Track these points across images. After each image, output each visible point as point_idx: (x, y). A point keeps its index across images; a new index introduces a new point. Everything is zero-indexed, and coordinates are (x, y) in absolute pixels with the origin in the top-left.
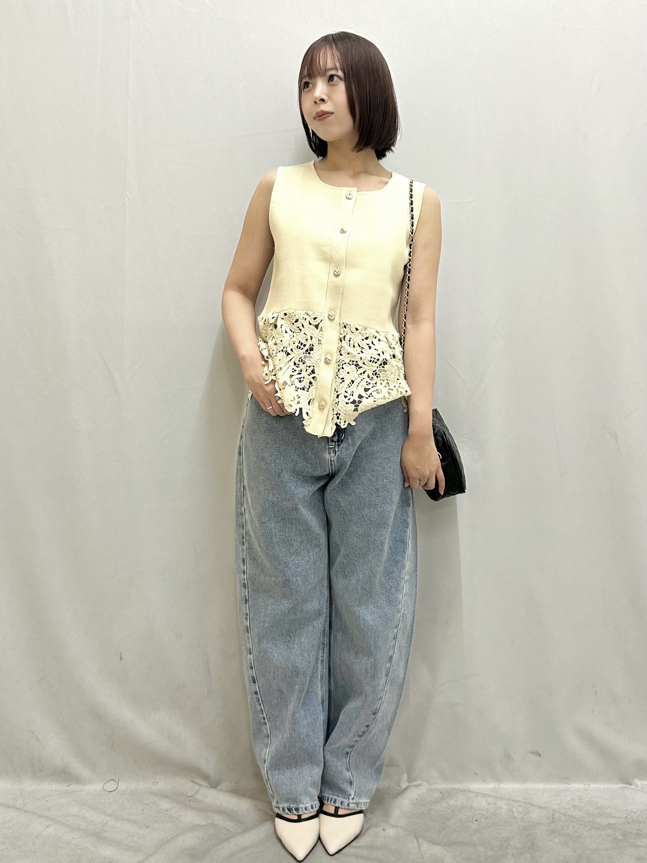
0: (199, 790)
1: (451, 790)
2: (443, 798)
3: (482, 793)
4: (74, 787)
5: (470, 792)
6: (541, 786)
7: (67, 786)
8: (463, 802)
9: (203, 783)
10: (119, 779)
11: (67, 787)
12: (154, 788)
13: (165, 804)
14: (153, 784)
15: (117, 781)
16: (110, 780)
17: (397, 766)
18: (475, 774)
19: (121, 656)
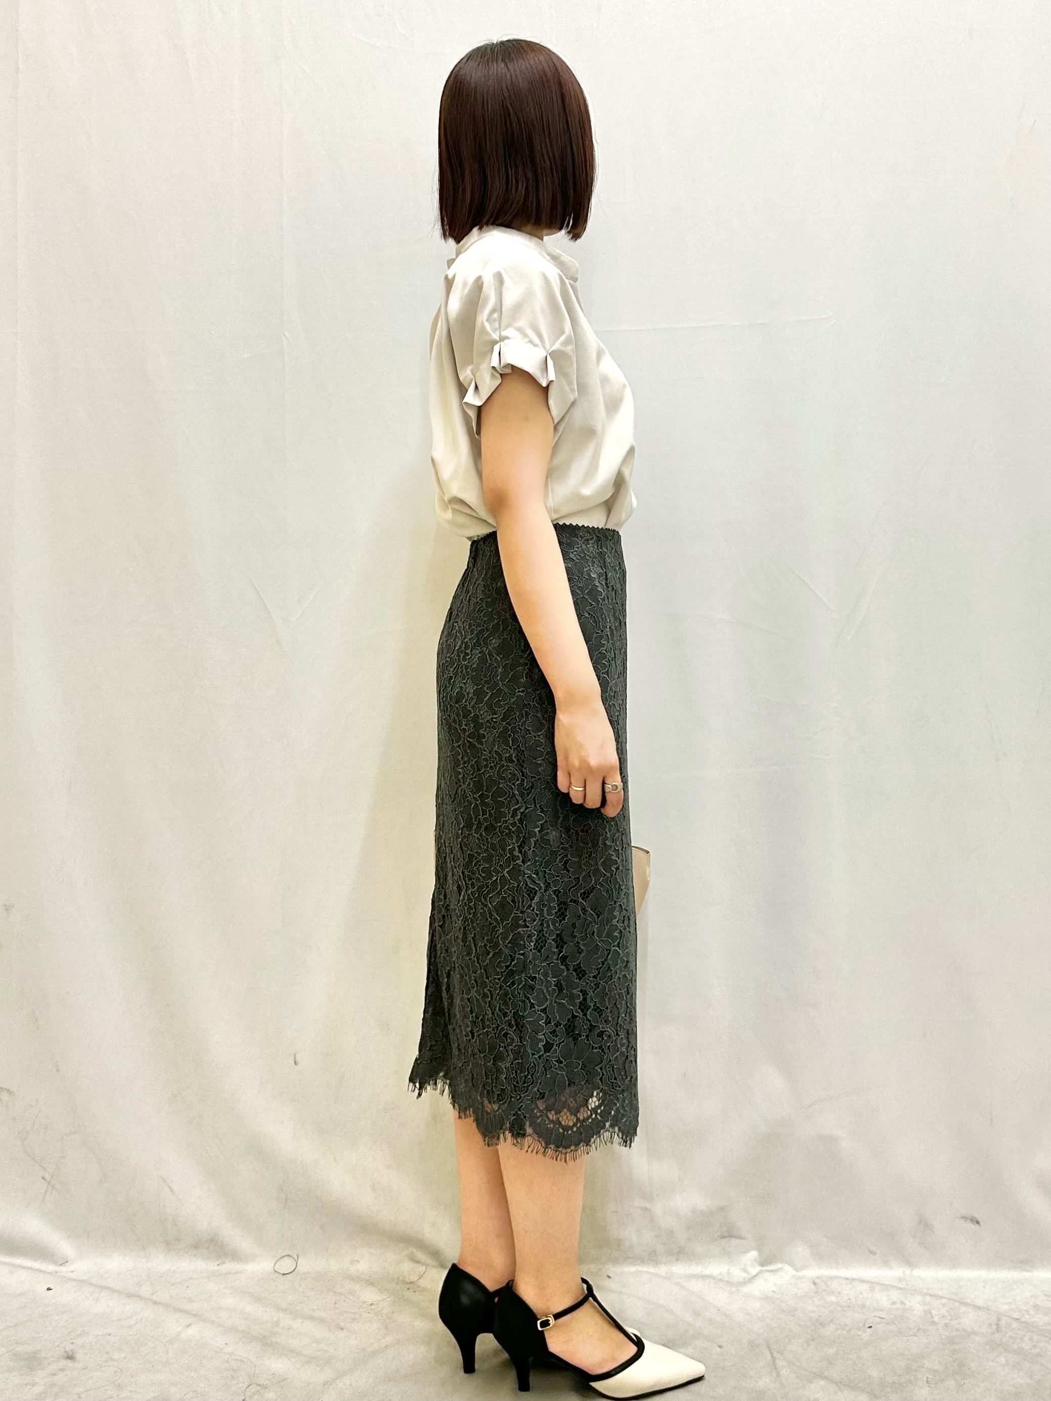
0: (424, 1272)
1: (831, 1278)
2: (816, 1293)
3: (882, 1285)
4: (230, 1266)
5: (862, 1281)
6: (982, 1274)
7: (218, 1265)
9: (430, 1261)
10: (298, 1256)
11: (220, 1267)
12: (354, 1269)
13: (370, 1295)
14: (352, 1262)
15: (296, 1259)
16: (285, 1256)
17: (741, 1238)
18: (871, 1253)
19: (295, 1059)
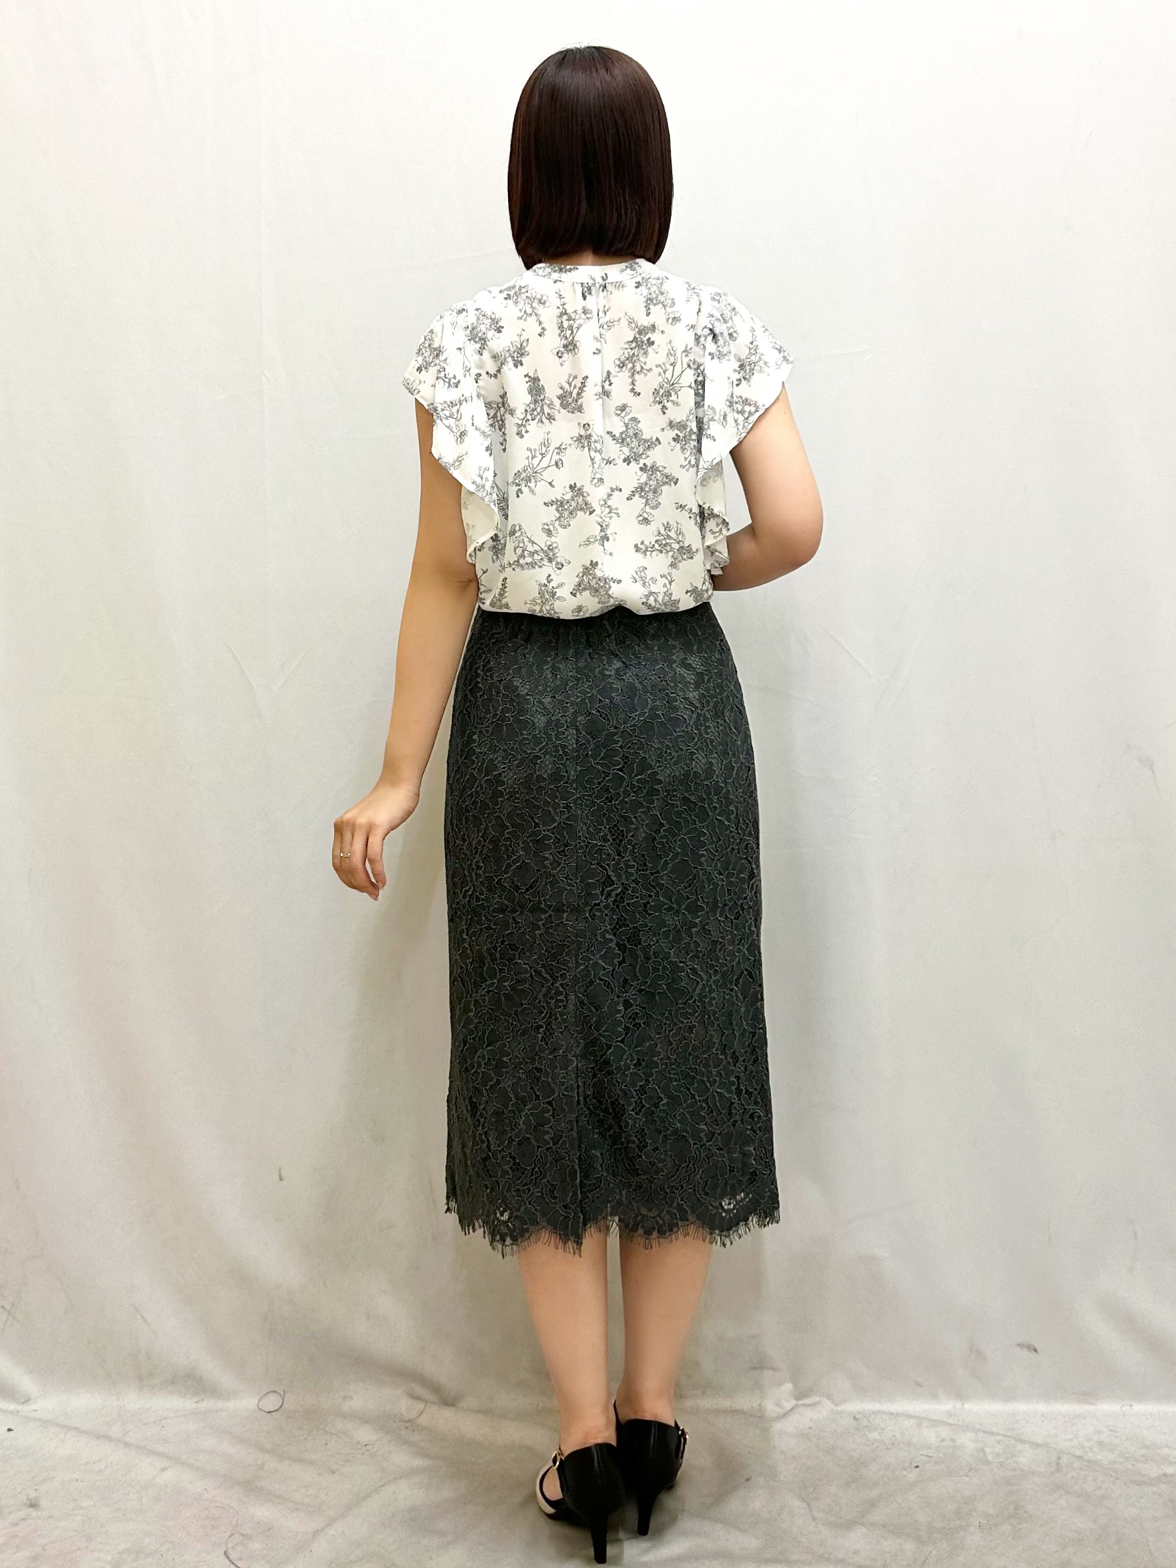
0: (424, 1409)
1: (873, 1412)
2: (858, 1429)
3: (931, 1420)
4: (208, 1404)
5: (909, 1416)
6: (1041, 1407)
7: (196, 1402)
8: (894, 1435)
9: (431, 1397)
10: (284, 1391)
11: (199, 1405)
12: (347, 1406)
13: (365, 1434)
14: (345, 1398)
15: (282, 1393)
16: (272, 1391)
17: (774, 1369)
18: (917, 1385)
19: (280, 1174)
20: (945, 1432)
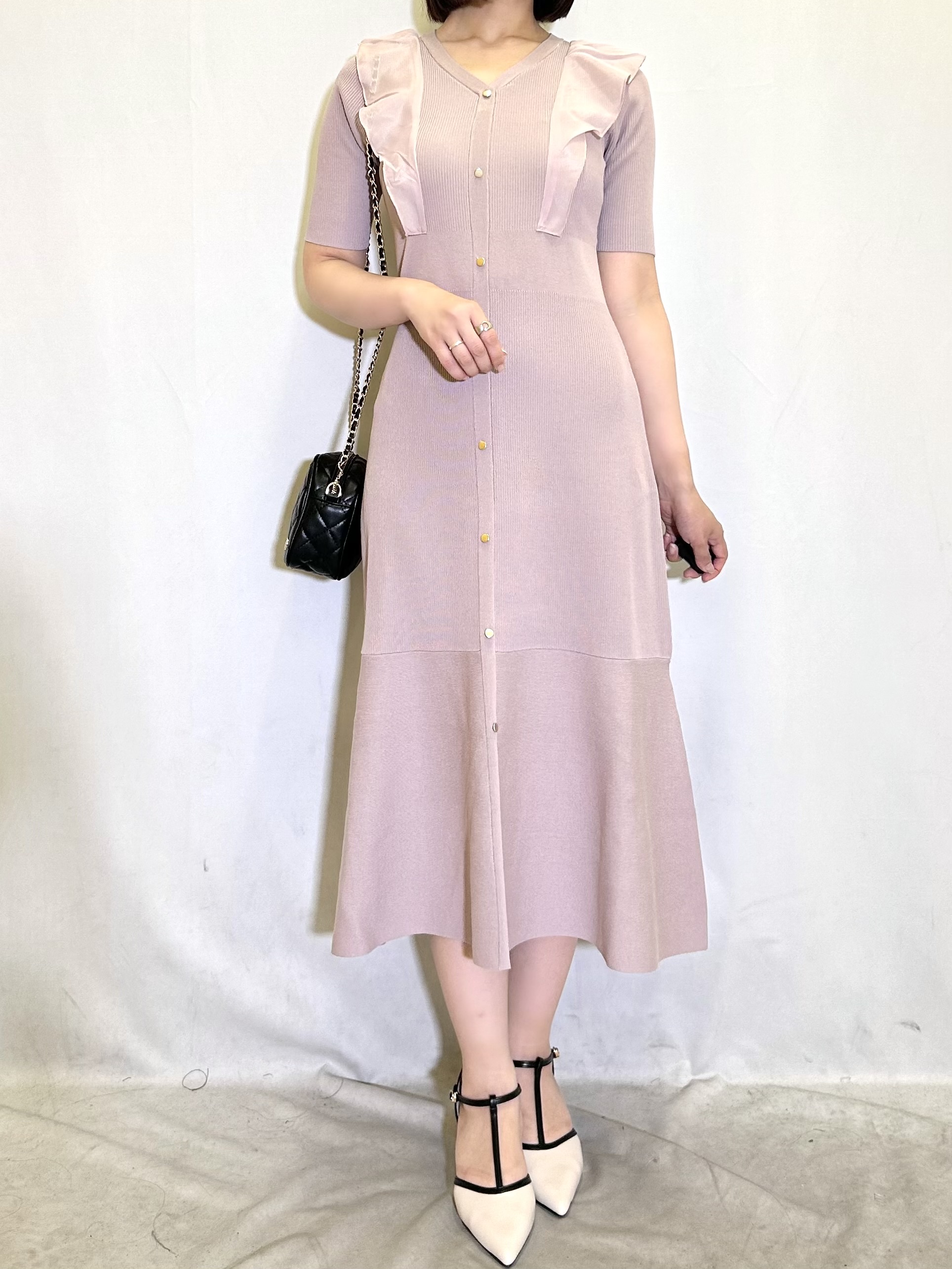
0: (341, 1088)
1: (766, 1088)
2: (753, 1103)
3: (820, 1093)
4: (136, 1083)
5: (800, 1090)
7: (124, 1082)
8: (787, 1110)
9: (349, 1076)
10: (208, 1069)
11: (126, 1084)
13: (284, 1112)
14: (265, 1076)
15: (206, 1073)
16: (197, 1071)
17: (672, 1047)
18: (807, 1061)
19: (205, 865)
20: (835, 1105)
